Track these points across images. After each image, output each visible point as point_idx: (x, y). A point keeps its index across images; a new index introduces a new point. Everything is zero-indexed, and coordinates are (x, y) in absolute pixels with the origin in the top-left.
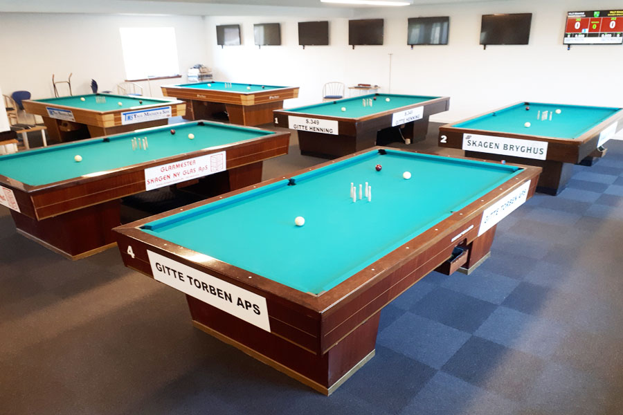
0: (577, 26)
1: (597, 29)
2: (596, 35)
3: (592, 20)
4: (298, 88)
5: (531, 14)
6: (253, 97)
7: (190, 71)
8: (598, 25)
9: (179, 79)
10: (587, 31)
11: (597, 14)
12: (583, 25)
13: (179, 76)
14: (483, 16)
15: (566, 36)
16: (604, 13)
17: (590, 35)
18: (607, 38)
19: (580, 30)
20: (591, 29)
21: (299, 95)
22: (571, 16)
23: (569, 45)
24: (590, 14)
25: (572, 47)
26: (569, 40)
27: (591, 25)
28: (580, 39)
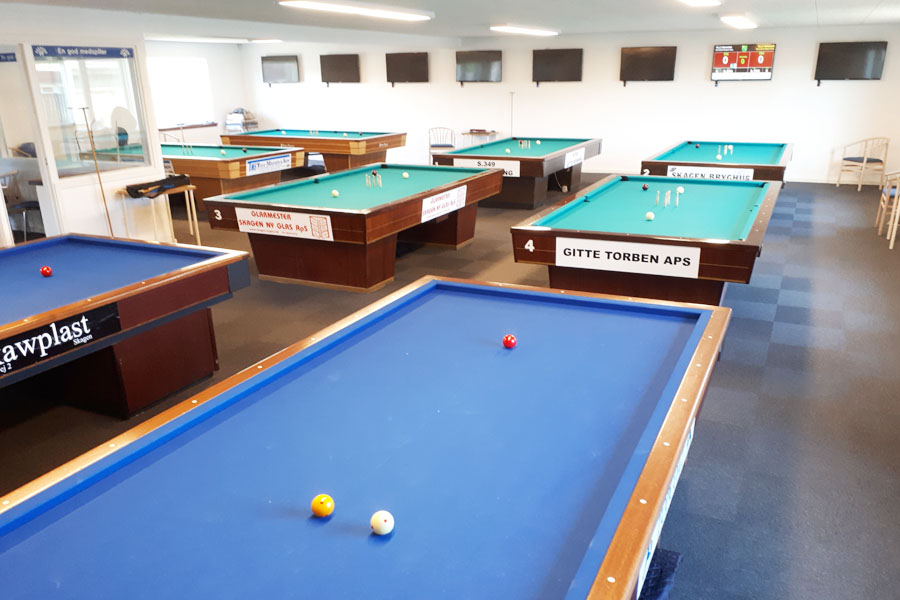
0: (725, 60)
1: (746, 64)
2: (745, 71)
3: (740, 54)
4: (405, 134)
5: (675, 48)
6: (364, 144)
7: (229, 117)
8: (746, 60)
9: (214, 128)
10: (734, 66)
11: (744, 49)
12: (732, 59)
13: (214, 125)
14: (623, 49)
15: (713, 71)
16: (751, 47)
17: (738, 71)
18: (755, 74)
19: (728, 65)
20: (739, 64)
21: (407, 142)
22: (718, 49)
23: (716, 82)
24: (737, 48)
25: (720, 84)
26: (717, 76)
27: (740, 60)
28: (728, 74)
